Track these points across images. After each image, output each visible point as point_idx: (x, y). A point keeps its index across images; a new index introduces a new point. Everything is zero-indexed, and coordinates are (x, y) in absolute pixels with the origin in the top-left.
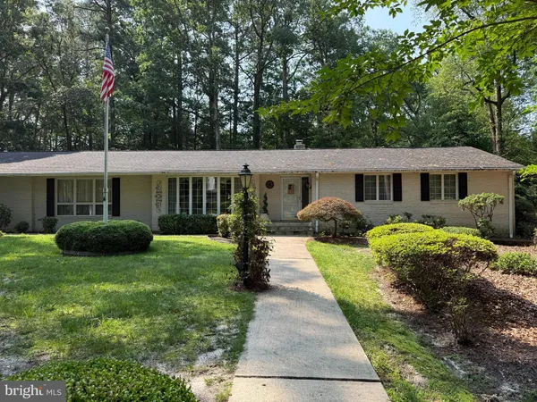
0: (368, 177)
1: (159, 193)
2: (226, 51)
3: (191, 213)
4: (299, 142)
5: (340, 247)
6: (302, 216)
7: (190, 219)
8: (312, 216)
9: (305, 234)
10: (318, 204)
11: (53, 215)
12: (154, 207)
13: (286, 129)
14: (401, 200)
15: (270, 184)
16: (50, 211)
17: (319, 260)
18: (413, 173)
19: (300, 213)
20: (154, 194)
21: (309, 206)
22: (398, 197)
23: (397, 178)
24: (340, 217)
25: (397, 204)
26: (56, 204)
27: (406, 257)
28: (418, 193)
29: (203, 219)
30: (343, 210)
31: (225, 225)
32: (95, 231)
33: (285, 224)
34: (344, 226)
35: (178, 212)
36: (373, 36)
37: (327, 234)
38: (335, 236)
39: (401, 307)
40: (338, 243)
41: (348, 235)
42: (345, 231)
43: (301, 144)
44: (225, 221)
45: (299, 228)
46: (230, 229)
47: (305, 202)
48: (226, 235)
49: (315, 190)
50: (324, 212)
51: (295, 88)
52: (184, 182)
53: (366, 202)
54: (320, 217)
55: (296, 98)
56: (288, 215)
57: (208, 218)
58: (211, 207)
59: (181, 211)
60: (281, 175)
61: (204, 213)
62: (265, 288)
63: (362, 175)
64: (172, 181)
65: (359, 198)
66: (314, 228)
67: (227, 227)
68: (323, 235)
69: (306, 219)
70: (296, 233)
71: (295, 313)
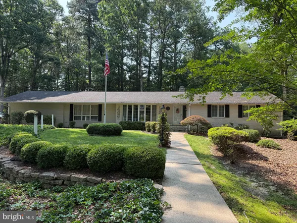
0: (213, 106)
1: (119, 111)
2: (145, 38)
3: (132, 121)
4: (182, 88)
5: (199, 137)
6: (183, 123)
7: (133, 123)
8: (187, 123)
9: (184, 131)
10: (189, 118)
11: (72, 120)
12: (117, 117)
13: (175, 79)
14: (229, 117)
15: (168, 108)
16: (71, 119)
17: (189, 141)
18: (235, 105)
19: (182, 122)
20: (117, 112)
21: (186, 119)
22: (228, 116)
23: (227, 106)
24: (199, 124)
25: (227, 118)
26: (74, 115)
27: (217, 137)
28: (237, 114)
29: (139, 123)
30: (201, 121)
31: (149, 126)
32: (103, 127)
33: (175, 127)
34: (201, 128)
35: (127, 120)
36: (222, 31)
37: (194, 131)
38: (197, 132)
39: (216, 155)
40: (198, 135)
41: (204, 132)
42: (203, 131)
43: (182, 89)
44: (149, 125)
45: (181, 128)
46: (151, 128)
47: (184, 117)
48: (149, 131)
49: (189, 112)
50: (192, 122)
51: (180, 57)
52: (130, 107)
53: (212, 117)
54: (191, 124)
55: (181, 62)
56: (176, 123)
57: (141, 123)
58: (142, 118)
59: (128, 120)
60: (173, 105)
61: (139, 120)
62: (169, 147)
63: (211, 105)
64: (124, 106)
65: (209, 116)
66: (188, 129)
67: (150, 127)
68: (192, 132)
69: (184, 125)
70: (179, 131)
71: (180, 153)
